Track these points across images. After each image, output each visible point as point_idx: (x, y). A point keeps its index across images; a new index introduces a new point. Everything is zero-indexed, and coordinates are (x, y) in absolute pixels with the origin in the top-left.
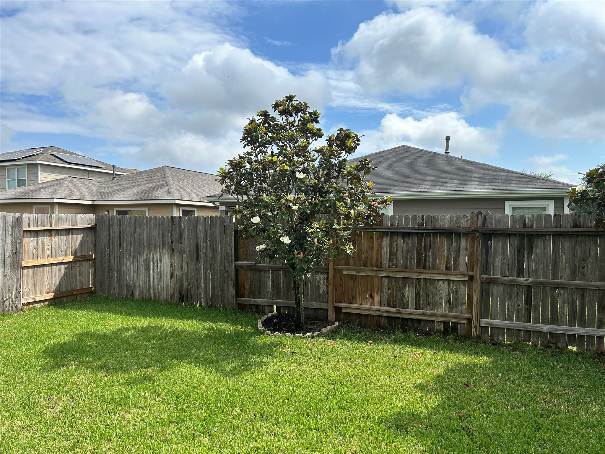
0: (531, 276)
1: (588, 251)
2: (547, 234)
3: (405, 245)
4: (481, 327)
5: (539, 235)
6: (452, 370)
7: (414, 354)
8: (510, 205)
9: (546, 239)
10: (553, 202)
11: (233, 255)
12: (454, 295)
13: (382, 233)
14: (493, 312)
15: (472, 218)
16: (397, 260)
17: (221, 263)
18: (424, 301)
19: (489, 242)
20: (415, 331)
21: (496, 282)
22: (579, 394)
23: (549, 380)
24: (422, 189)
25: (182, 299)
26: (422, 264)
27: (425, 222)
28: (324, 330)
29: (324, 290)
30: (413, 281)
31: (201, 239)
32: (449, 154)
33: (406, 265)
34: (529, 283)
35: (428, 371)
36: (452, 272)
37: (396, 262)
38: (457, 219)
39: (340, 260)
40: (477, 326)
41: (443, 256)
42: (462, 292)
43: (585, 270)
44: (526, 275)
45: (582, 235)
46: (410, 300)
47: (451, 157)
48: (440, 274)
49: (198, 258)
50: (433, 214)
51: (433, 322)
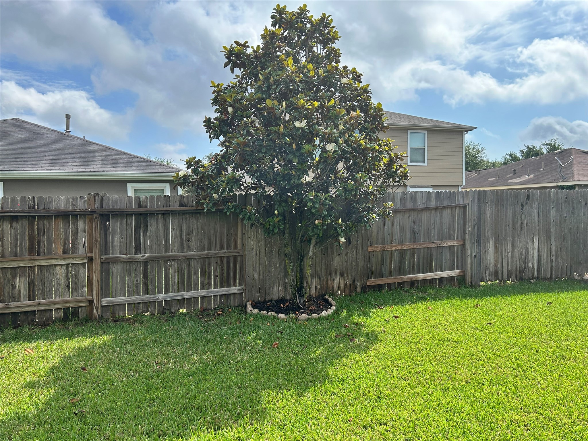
0: (147, 252)
1: (192, 226)
2: (159, 213)
3: (13, 231)
4: (103, 307)
5: (152, 214)
6: (69, 357)
7: (26, 350)
8: (132, 187)
9: (158, 218)
10: (168, 184)
12: (74, 279)
14: (114, 290)
15: (89, 199)
16: (3, 248)
18: (38, 290)
19: (108, 223)
20: (29, 324)
21: (115, 261)
22: (184, 350)
23: (162, 343)
24: (39, 169)
26: (35, 250)
27: (36, 204)
30: (25, 270)
32: (71, 133)
33: (16, 253)
34: (146, 258)
35: (41, 365)
36: (70, 255)
37: (3, 251)
38: (74, 200)
40: (98, 307)
41: (59, 240)
42: (82, 275)
43: (190, 243)
44: (143, 252)
45: (187, 213)
46: (22, 291)
47: (72, 136)
48: (57, 259)
50: (45, 195)
51: (51, 310)
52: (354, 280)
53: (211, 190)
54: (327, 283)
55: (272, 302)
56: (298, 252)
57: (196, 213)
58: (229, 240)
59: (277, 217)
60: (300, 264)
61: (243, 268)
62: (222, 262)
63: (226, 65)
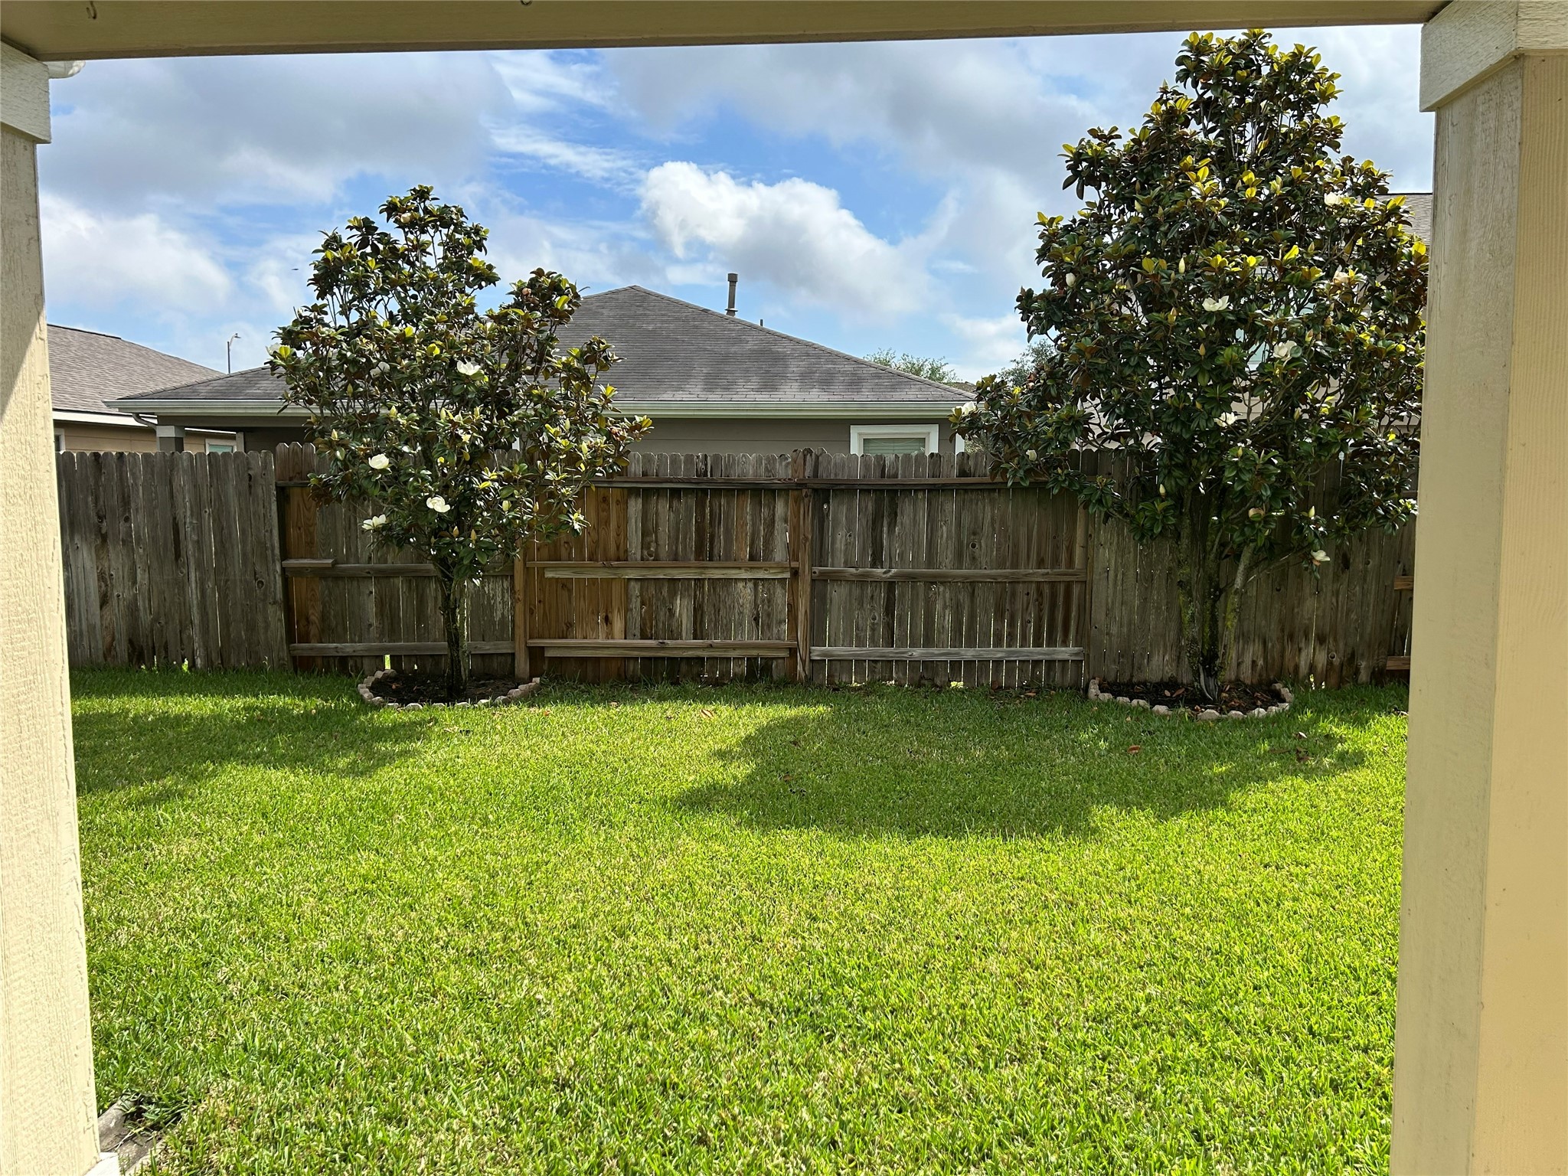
0: (894, 566)
1: (980, 516)
2: (919, 488)
3: (672, 515)
4: (812, 661)
5: (907, 490)
6: (769, 728)
7: (702, 712)
8: (859, 434)
9: (917, 498)
10: (937, 427)
11: (277, 545)
12: (766, 607)
13: (626, 491)
14: (833, 632)
15: (794, 461)
16: (657, 545)
17: (245, 564)
18: (710, 622)
19: (825, 506)
20: (694, 680)
21: (836, 578)
22: (959, 739)
23: (918, 725)
24: (685, 396)
25: (138, 654)
26: (704, 551)
27: (709, 469)
28: (514, 692)
29: (503, 614)
30: (689, 585)
31: (185, 507)
32: (737, 316)
33: (676, 554)
34: (891, 577)
35: (729, 733)
36: (761, 563)
37: (656, 549)
38: (769, 462)
39: (538, 549)
40: (805, 661)
41: (744, 535)
42: (779, 601)
43: (977, 550)
44: (887, 565)
45: (972, 490)
46: (684, 622)
47: (739, 322)
48: (740, 568)
49: (178, 555)
50: (724, 452)
51: (728, 659)
52: (1353, 654)
53: (1023, 443)
54: (1282, 656)
55: (1145, 685)
56: (1210, 579)
57: (989, 489)
58: (1058, 548)
59: (1163, 501)
60: (1213, 606)
61: (1085, 609)
62: (1040, 593)
63: (1068, 183)
